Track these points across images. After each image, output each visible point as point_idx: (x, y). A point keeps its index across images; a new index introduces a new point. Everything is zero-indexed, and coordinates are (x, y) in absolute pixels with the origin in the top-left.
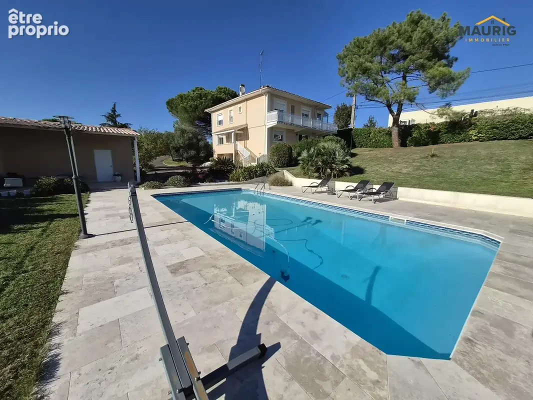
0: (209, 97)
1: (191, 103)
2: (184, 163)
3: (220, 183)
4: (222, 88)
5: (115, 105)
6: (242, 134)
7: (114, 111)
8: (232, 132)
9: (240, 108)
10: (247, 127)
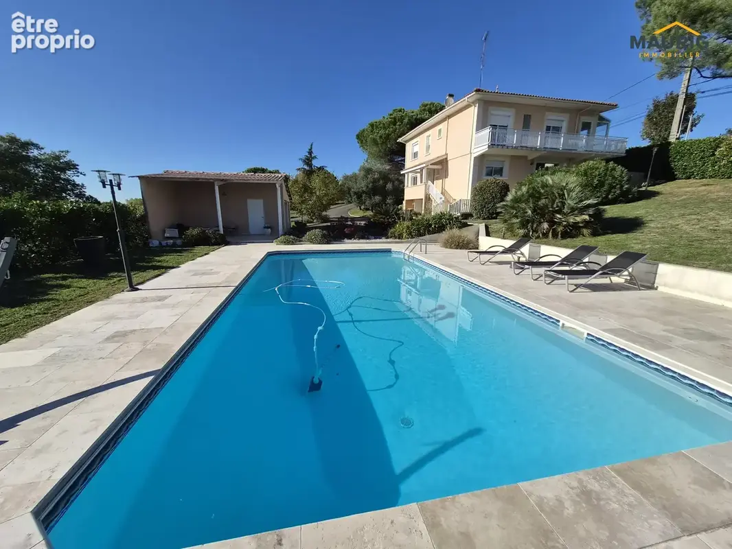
0: (406, 120)
1: (382, 132)
2: (369, 213)
3: (373, 241)
4: (427, 105)
5: (312, 145)
6: (438, 169)
7: (310, 153)
8: (423, 168)
9: (440, 131)
10: (446, 158)
